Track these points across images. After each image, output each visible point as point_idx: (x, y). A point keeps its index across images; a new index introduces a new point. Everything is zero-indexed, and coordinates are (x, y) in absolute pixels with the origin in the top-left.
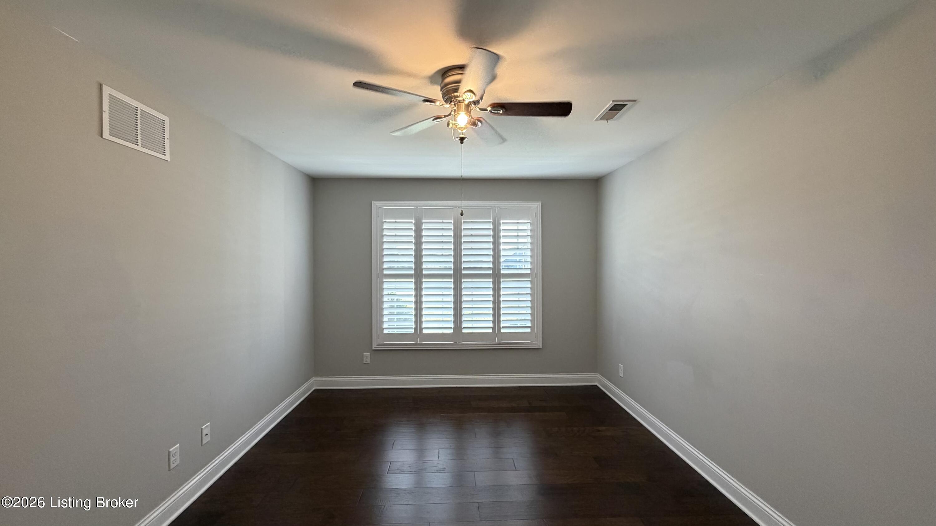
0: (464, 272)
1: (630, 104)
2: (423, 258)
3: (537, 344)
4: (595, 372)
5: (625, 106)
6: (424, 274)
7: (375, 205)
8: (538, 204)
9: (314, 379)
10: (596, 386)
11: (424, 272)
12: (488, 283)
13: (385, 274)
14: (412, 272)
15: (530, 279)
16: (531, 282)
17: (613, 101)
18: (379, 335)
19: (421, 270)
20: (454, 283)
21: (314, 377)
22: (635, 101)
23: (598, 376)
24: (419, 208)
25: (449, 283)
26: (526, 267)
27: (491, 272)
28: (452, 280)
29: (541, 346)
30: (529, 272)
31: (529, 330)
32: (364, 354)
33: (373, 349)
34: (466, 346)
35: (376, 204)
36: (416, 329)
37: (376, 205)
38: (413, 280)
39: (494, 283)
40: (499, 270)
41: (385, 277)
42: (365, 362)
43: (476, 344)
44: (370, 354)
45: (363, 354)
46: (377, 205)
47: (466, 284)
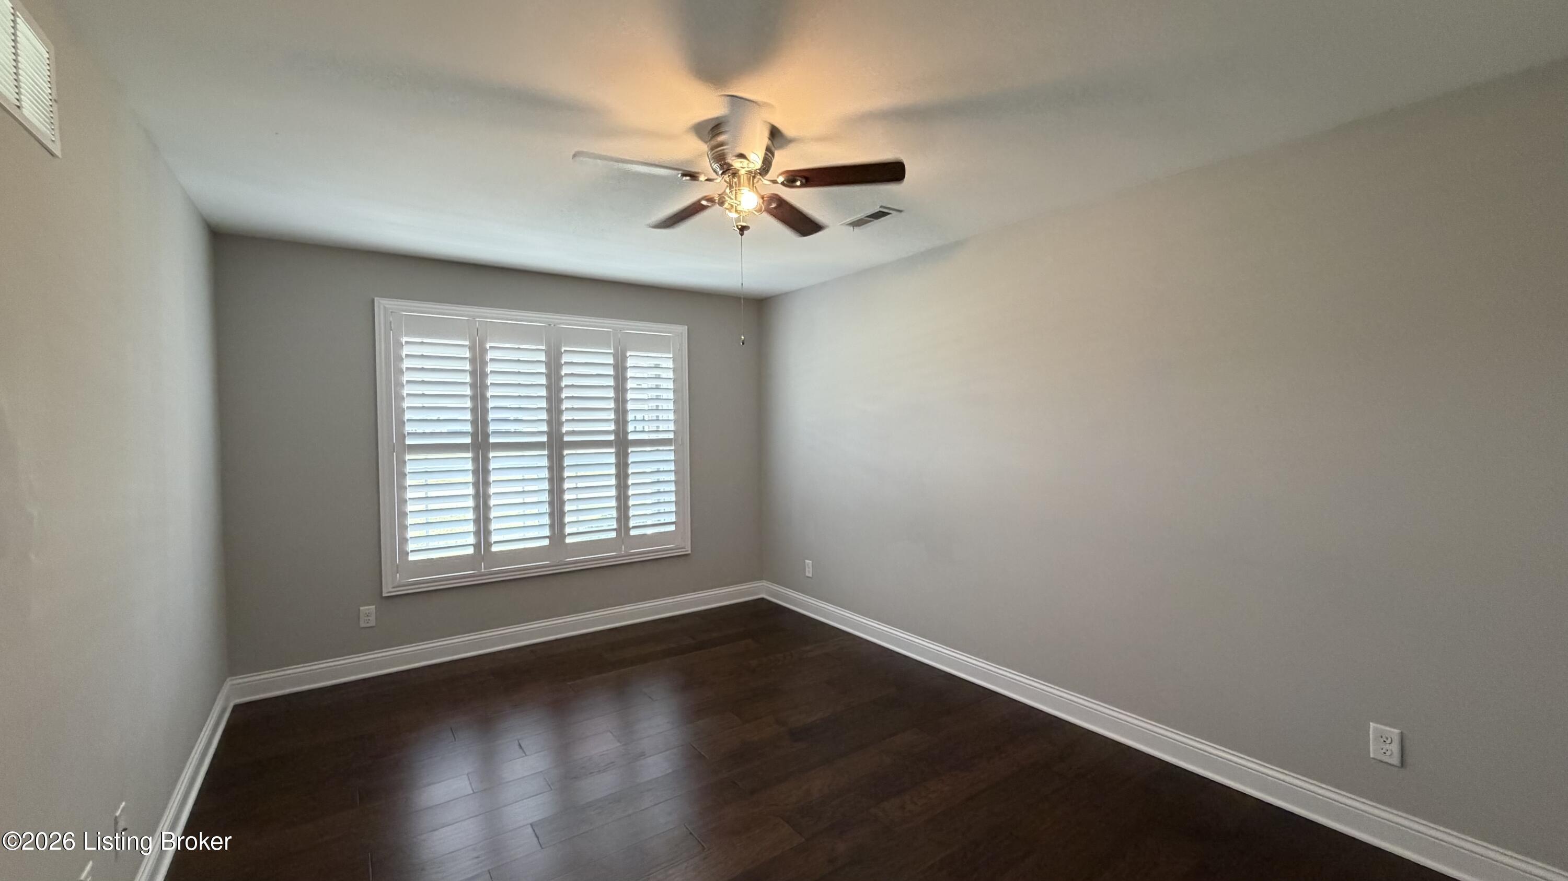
0: (566, 439)
1: (894, 213)
2: (490, 413)
3: (685, 548)
4: (761, 579)
5: (887, 215)
6: (492, 443)
7: (382, 307)
8: (683, 329)
9: (229, 682)
10: (763, 599)
11: (492, 440)
12: (609, 457)
13: (408, 445)
14: (468, 440)
15: (672, 448)
16: (675, 451)
17: (881, 207)
18: (397, 565)
19: (486, 436)
20: (550, 457)
21: (230, 678)
22: (900, 211)
23: (764, 583)
24: (478, 321)
25: (541, 459)
26: (667, 427)
27: (612, 437)
28: (546, 452)
29: (690, 549)
30: (671, 436)
31: (672, 528)
32: (361, 608)
33: (385, 595)
34: (548, 569)
35: (382, 304)
36: (477, 546)
37: (385, 307)
38: (470, 455)
39: (617, 455)
40: (626, 433)
41: (408, 451)
42: (362, 625)
43: (586, 561)
44: (376, 607)
45: (359, 610)
46: (387, 306)
47: (571, 458)
